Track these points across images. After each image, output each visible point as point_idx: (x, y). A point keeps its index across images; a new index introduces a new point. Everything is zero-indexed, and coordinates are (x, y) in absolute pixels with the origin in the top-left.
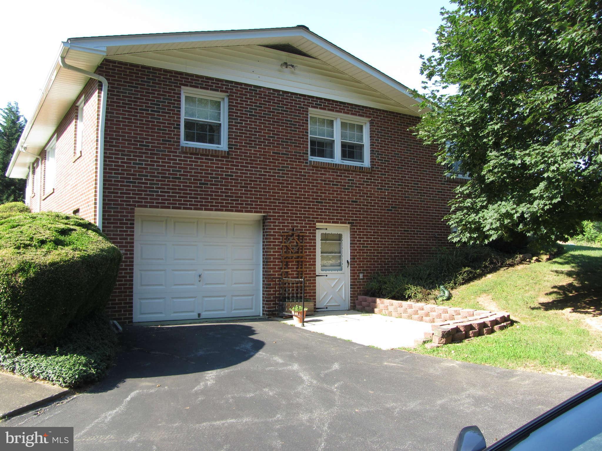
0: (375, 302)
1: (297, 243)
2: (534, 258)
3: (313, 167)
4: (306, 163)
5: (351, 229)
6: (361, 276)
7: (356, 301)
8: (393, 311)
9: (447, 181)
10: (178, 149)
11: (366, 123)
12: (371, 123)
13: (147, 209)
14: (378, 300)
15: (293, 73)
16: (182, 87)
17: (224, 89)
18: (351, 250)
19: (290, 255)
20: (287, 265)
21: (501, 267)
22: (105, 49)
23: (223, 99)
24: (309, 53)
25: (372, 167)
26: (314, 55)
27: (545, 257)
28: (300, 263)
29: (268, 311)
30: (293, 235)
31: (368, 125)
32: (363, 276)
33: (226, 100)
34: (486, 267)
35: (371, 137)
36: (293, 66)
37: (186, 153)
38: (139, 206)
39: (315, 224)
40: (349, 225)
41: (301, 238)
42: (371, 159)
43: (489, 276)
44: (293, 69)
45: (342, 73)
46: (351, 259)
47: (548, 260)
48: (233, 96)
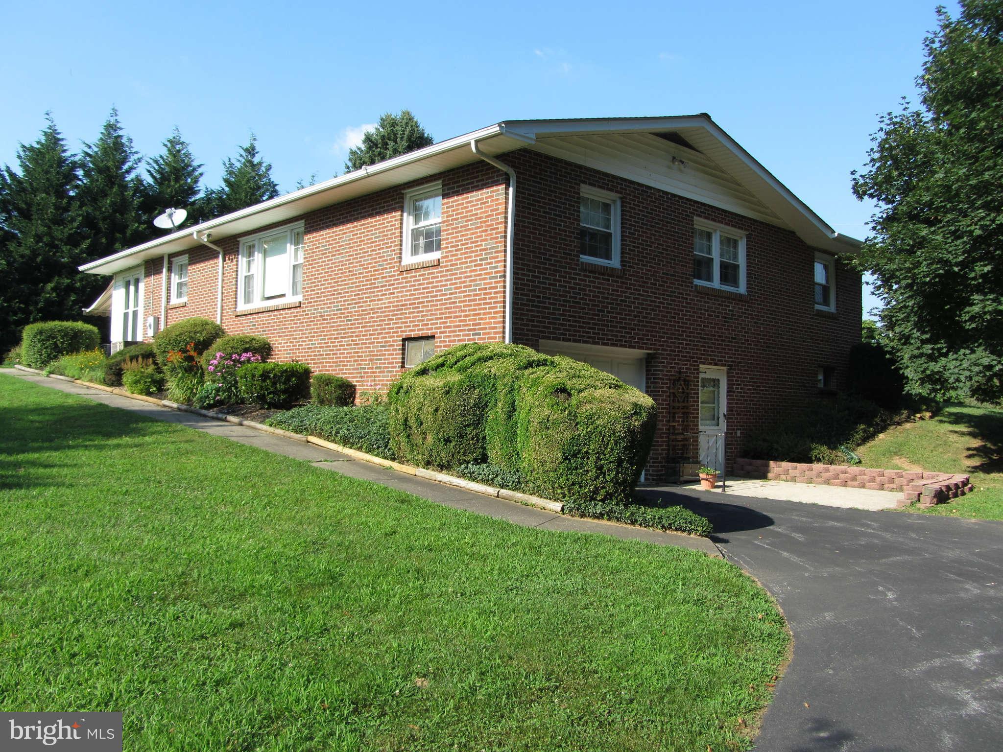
0: (768, 466)
1: (683, 389)
2: (918, 415)
3: (698, 292)
4: (692, 287)
5: (728, 373)
6: (739, 432)
7: (735, 465)
8: (798, 475)
9: (816, 315)
10: (577, 265)
11: (741, 238)
12: (748, 237)
13: (549, 341)
14: (772, 464)
15: (680, 170)
16: (582, 185)
17: (619, 189)
18: (728, 399)
19: (677, 404)
20: (674, 417)
21: (890, 425)
22: (533, 136)
23: (614, 201)
24: (695, 146)
25: (749, 294)
26: (700, 149)
27: (927, 415)
28: (686, 415)
29: (657, 475)
30: (679, 378)
31: (744, 240)
32: (741, 433)
33: (619, 203)
34: (877, 424)
35: (747, 256)
36: (682, 162)
37: (585, 270)
38: (544, 338)
39: (698, 366)
40: (725, 368)
41: (687, 382)
42: (747, 284)
43: (881, 436)
44: (682, 166)
45: (723, 172)
46: (727, 411)
47: (931, 417)
48: (626, 198)
